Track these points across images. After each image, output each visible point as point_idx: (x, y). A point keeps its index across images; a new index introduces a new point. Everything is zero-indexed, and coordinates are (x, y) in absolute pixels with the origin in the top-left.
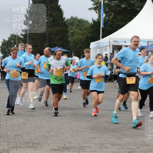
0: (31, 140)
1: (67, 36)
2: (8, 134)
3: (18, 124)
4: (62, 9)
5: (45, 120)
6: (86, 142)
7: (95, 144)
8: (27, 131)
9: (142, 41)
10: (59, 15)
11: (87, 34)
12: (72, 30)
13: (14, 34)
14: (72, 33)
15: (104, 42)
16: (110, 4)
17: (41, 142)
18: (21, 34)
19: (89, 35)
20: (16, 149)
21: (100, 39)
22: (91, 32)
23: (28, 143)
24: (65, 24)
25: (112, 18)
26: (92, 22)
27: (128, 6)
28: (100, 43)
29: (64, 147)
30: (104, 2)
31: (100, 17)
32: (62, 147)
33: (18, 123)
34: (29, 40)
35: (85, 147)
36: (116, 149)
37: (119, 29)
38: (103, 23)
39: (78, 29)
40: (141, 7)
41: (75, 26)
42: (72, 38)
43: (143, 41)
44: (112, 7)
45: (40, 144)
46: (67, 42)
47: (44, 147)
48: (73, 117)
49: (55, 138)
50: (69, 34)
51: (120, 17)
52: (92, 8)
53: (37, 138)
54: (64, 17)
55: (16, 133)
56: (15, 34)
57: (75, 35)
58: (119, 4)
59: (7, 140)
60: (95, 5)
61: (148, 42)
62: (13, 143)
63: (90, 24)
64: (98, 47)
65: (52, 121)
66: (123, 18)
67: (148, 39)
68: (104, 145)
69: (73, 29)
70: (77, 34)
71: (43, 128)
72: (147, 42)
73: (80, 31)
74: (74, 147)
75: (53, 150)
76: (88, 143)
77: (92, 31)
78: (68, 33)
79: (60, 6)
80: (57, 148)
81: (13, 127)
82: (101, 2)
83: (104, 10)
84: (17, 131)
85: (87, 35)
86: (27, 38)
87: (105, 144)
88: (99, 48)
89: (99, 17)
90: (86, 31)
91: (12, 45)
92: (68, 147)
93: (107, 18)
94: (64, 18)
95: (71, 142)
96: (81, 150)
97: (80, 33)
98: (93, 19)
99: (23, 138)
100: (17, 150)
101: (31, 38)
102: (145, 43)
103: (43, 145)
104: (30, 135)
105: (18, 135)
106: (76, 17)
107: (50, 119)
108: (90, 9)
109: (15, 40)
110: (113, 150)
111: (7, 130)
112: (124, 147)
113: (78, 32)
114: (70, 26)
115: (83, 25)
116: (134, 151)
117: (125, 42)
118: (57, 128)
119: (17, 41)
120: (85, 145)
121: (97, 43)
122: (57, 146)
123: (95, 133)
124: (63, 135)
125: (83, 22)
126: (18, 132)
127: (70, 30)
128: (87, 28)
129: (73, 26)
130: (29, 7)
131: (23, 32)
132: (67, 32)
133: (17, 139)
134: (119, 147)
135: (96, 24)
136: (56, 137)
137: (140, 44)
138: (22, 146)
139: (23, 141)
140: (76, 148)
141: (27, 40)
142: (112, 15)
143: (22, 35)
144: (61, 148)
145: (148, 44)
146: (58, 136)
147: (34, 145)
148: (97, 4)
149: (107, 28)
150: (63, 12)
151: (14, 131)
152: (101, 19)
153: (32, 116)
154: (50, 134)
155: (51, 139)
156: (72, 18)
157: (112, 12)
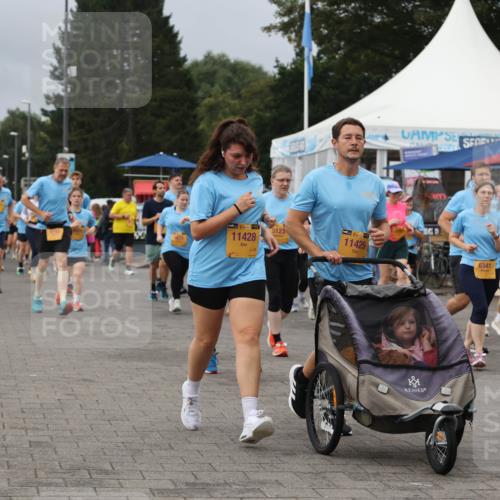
0: (84, 460)
1: (195, 117)
2: (8, 438)
3: (39, 406)
4: (176, 30)
5: (129, 394)
6: (267, 467)
7: (295, 473)
8: (71, 431)
9: (442, 133)
10: (167, 48)
11: (259, 110)
12: (210, 96)
13: (18, 109)
14: (212, 109)
15: (315, 137)
16: (332, 13)
17: (118, 468)
18: (43, 110)
19: (268, 115)
20: (34, 489)
21: (302, 129)
22: (272, 104)
23: (73, 470)
24: (188, 77)
25: (341, 58)
26: (276, 71)
27: (391, 19)
28: (303, 139)
29: (194, 484)
30: (315, 7)
31: (300, 53)
32: (187, 484)
33: (41, 404)
34: (70, 131)
35: (263, 483)
36: (366, 489)
37: (366, 95)
38: (312, 75)
39: (229, 93)
40: (437, 24)
41: (221, 86)
42: (211, 122)
43: (444, 136)
44: (340, 21)
45: (114, 472)
46: (196, 135)
47: (126, 484)
48: (220, 384)
49: (163, 453)
50: (201, 110)
51: (366, 56)
52: (275, 27)
53: (105, 454)
54: (182, 54)
55: (32, 436)
56: (24, 109)
57: (220, 115)
58: (362, 13)
59: (6, 459)
60: (284, 15)
61: (461, 138)
62: (26, 469)
63: (270, 78)
64: (299, 155)
65: (150, 399)
66: (377, 58)
67: (460, 129)
68: (324, 478)
69: (213, 93)
70: (227, 110)
71: (122, 420)
72: (457, 139)
73: (236, 102)
74: (226, 483)
75: (156, 492)
76: (272, 472)
77: (275, 101)
78: (198, 109)
79: (168, 18)
80: (173, 487)
81: (25, 415)
82: (303, 7)
83: (312, 34)
84: (38, 429)
85: (261, 113)
86: (61, 123)
87: (327, 475)
88: (300, 158)
89: (297, 54)
90: (257, 102)
91: (13, 145)
92: (208, 484)
93: (325, 58)
94: (184, 59)
95: (217, 468)
96: (251, 495)
97: (238, 107)
98: (277, 61)
99: (56, 452)
100: (38, 492)
101: (75, 123)
102: (451, 142)
103: (125, 477)
104: (80, 444)
105: (39, 444)
106: (224, 56)
107: (144, 390)
108: (268, 29)
109: (22, 130)
110: (355, 494)
111: (4, 427)
112: (391, 484)
113: (229, 105)
114: (205, 86)
115: (246, 81)
116: (423, 495)
117: (386, 138)
118: (169, 420)
119: (29, 133)
120: (262, 477)
121: (295, 141)
122: (170, 480)
123: (293, 438)
124: (190, 443)
125: (247, 70)
126: (41, 433)
127: (203, 98)
128: (261, 92)
129: (212, 85)
130: (66, 21)
131: (48, 104)
132: (194, 104)
133: (36, 456)
134: (376, 483)
135: (290, 78)
136: (166, 450)
137: (436, 146)
138: (54, 480)
139: (57, 463)
140: (234, 487)
141: (61, 131)
142: (340, 49)
143: (45, 113)
144: (184, 487)
145: (461, 143)
146: (172, 448)
147: (95, 476)
148: (289, 12)
149: (324, 92)
150: (179, 39)
151: (26, 430)
152: (303, 61)
153: (85, 380)
154: (146, 440)
155: (151, 455)
156: (209, 58)
157: (340, 39)
